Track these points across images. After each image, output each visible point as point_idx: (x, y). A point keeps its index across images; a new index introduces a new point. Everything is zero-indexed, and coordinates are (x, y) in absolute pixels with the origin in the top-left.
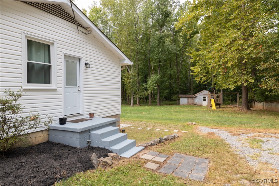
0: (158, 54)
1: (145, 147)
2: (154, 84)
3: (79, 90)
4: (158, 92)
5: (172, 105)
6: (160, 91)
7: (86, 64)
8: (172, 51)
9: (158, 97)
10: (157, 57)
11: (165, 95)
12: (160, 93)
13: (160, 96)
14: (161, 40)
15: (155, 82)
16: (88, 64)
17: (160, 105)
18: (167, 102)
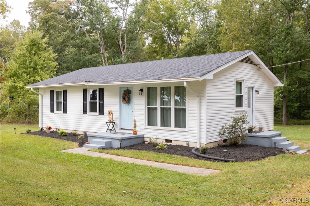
0: (285, 52)
1: (308, 151)
2: (280, 94)
3: (253, 111)
4: (284, 106)
5: (304, 126)
6: (287, 104)
7: (256, 91)
8: (306, 46)
9: (284, 113)
10: (283, 56)
11: (294, 110)
12: (287, 107)
13: (287, 112)
14: (290, 30)
15: (280, 91)
16: (258, 91)
17: (287, 124)
18: (296, 121)
